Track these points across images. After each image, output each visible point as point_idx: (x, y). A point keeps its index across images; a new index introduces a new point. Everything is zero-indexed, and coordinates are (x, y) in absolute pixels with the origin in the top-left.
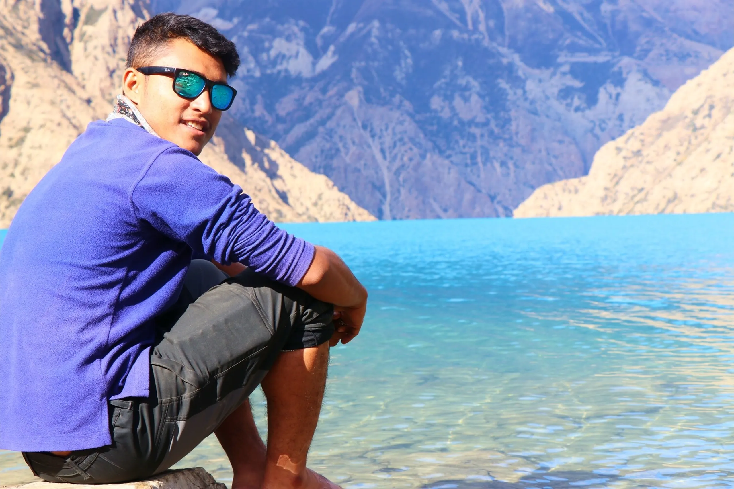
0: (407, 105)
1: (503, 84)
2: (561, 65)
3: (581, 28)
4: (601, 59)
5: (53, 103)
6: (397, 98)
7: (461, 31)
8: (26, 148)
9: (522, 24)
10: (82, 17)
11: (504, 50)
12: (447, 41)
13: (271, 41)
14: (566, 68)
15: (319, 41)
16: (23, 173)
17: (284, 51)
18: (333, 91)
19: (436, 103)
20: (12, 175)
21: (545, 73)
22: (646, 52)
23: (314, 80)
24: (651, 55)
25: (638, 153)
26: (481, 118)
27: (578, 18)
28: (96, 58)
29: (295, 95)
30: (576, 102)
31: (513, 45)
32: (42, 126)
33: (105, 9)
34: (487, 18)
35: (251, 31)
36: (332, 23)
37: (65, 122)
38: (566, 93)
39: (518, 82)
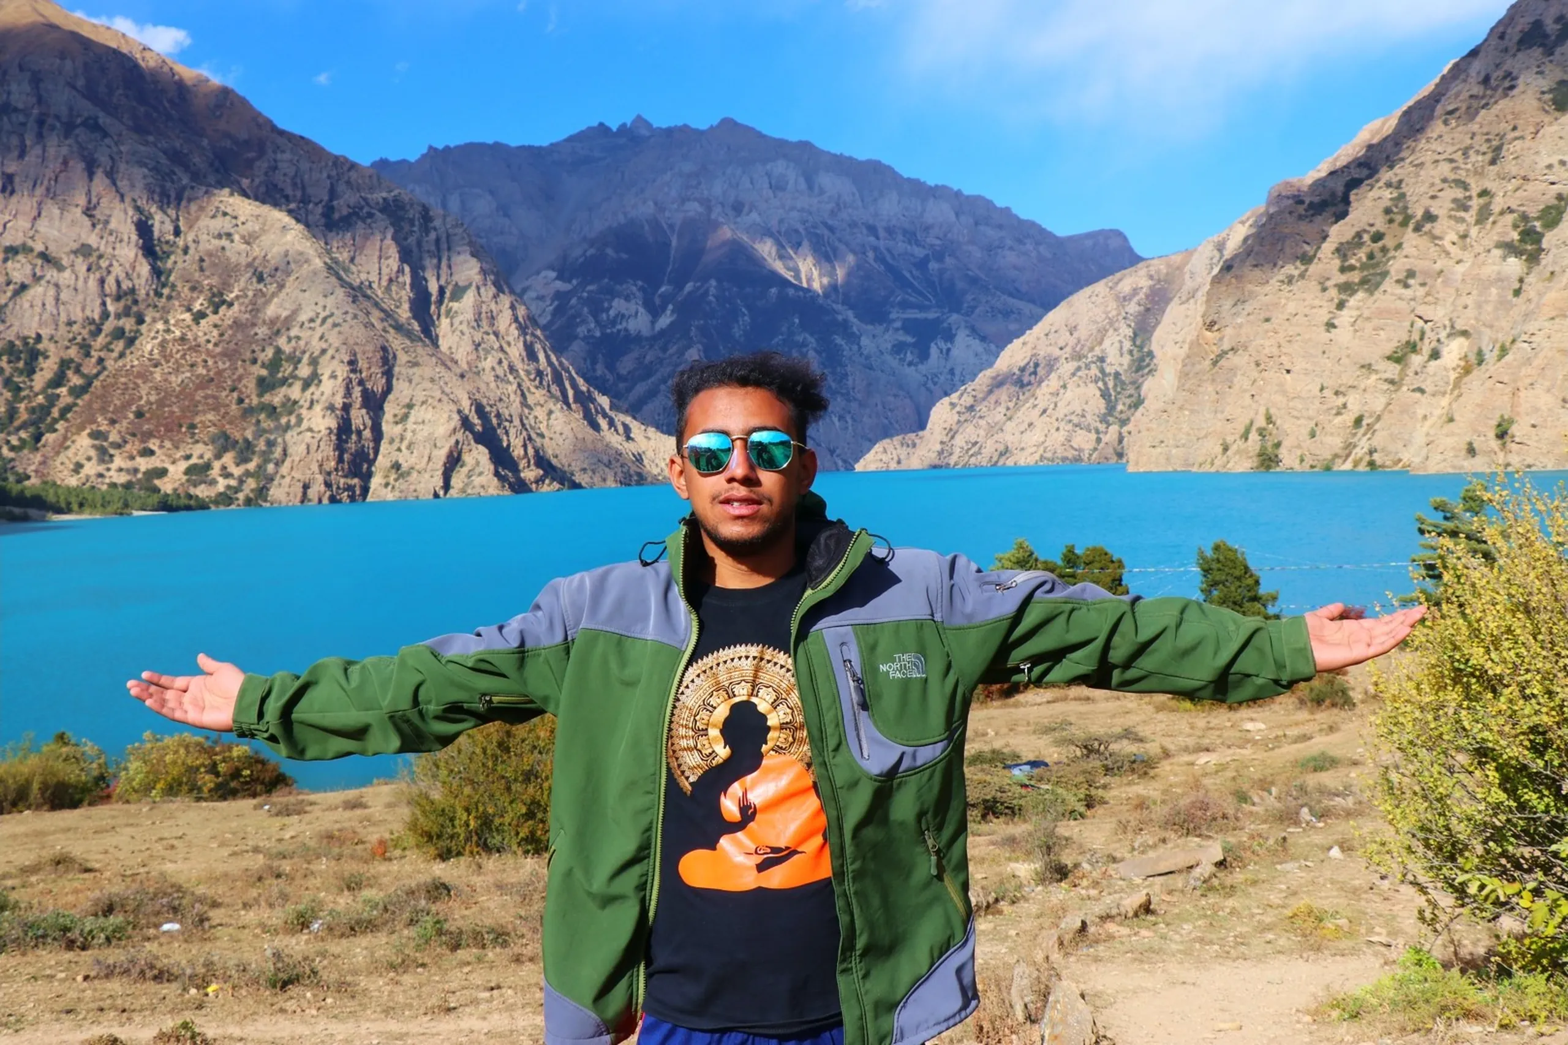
1: (839, 340)
2: (894, 321)
3: (911, 285)
4: (931, 315)
5: (432, 380)
8: (410, 425)
9: (855, 282)
10: (448, 295)
11: (838, 307)
12: (783, 299)
13: (610, 301)
14: (898, 324)
15: (657, 301)
16: (409, 447)
17: (624, 311)
18: (672, 350)
20: (399, 450)
21: (879, 330)
22: (972, 309)
23: (653, 338)
24: (977, 311)
25: (971, 408)
27: (908, 275)
28: (462, 333)
29: (635, 354)
30: (909, 357)
31: (846, 303)
32: (423, 403)
33: (470, 285)
34: (821, 275)
35: (589, 292)
36: (670, 282)
37: (445, 398)
38: (899, 348)
39: (853, 338)
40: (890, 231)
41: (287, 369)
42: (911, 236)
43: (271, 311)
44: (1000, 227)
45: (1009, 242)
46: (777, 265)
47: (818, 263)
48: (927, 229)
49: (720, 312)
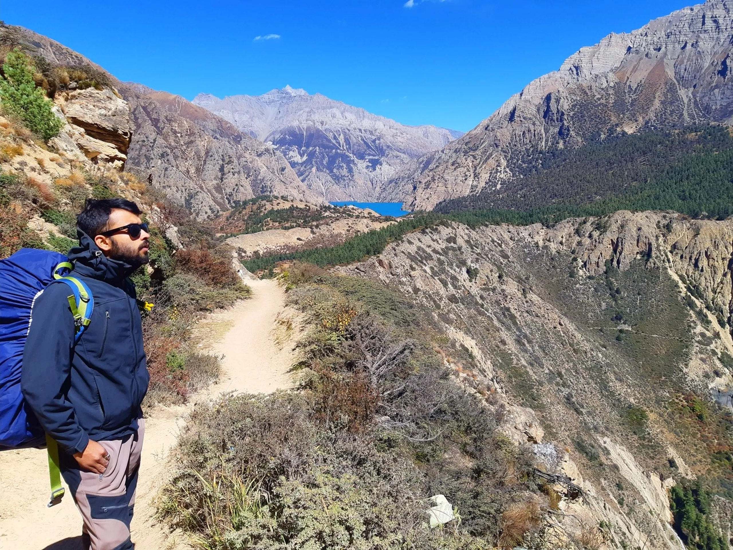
0: (327, 171)
1: (352, 165)
2: (366, 159)
3: (371, 148)
4: (376, 158)
6: (325, 170)
7: (341, 150)
9: (356, 147)
11: (351, 155)
12: (337, 153)
13: (289, 152)
15: (302, 152)
17: (293, 155)
18: (308, 167)
19: (335, 170)
21: (362, 161)
22: (388, 155)
23: (302, 164)
26: (347, 175)
27: (370, 145)
29: (297, 168)
30: (370, 170)
31: (353, 153)
34: (346, 145)
35: (282, 149)
36: (305, 147)
38: (367, 167)
39: (355, 164)
40: (365, 131)
41: (265, 189)
42: (371, 133)
43: (259, 177)
44: (396, 129)
45: (399, 134)
46: (334, 141)
47: (345, 141)
48: (376, 130)
49: (320, 157)
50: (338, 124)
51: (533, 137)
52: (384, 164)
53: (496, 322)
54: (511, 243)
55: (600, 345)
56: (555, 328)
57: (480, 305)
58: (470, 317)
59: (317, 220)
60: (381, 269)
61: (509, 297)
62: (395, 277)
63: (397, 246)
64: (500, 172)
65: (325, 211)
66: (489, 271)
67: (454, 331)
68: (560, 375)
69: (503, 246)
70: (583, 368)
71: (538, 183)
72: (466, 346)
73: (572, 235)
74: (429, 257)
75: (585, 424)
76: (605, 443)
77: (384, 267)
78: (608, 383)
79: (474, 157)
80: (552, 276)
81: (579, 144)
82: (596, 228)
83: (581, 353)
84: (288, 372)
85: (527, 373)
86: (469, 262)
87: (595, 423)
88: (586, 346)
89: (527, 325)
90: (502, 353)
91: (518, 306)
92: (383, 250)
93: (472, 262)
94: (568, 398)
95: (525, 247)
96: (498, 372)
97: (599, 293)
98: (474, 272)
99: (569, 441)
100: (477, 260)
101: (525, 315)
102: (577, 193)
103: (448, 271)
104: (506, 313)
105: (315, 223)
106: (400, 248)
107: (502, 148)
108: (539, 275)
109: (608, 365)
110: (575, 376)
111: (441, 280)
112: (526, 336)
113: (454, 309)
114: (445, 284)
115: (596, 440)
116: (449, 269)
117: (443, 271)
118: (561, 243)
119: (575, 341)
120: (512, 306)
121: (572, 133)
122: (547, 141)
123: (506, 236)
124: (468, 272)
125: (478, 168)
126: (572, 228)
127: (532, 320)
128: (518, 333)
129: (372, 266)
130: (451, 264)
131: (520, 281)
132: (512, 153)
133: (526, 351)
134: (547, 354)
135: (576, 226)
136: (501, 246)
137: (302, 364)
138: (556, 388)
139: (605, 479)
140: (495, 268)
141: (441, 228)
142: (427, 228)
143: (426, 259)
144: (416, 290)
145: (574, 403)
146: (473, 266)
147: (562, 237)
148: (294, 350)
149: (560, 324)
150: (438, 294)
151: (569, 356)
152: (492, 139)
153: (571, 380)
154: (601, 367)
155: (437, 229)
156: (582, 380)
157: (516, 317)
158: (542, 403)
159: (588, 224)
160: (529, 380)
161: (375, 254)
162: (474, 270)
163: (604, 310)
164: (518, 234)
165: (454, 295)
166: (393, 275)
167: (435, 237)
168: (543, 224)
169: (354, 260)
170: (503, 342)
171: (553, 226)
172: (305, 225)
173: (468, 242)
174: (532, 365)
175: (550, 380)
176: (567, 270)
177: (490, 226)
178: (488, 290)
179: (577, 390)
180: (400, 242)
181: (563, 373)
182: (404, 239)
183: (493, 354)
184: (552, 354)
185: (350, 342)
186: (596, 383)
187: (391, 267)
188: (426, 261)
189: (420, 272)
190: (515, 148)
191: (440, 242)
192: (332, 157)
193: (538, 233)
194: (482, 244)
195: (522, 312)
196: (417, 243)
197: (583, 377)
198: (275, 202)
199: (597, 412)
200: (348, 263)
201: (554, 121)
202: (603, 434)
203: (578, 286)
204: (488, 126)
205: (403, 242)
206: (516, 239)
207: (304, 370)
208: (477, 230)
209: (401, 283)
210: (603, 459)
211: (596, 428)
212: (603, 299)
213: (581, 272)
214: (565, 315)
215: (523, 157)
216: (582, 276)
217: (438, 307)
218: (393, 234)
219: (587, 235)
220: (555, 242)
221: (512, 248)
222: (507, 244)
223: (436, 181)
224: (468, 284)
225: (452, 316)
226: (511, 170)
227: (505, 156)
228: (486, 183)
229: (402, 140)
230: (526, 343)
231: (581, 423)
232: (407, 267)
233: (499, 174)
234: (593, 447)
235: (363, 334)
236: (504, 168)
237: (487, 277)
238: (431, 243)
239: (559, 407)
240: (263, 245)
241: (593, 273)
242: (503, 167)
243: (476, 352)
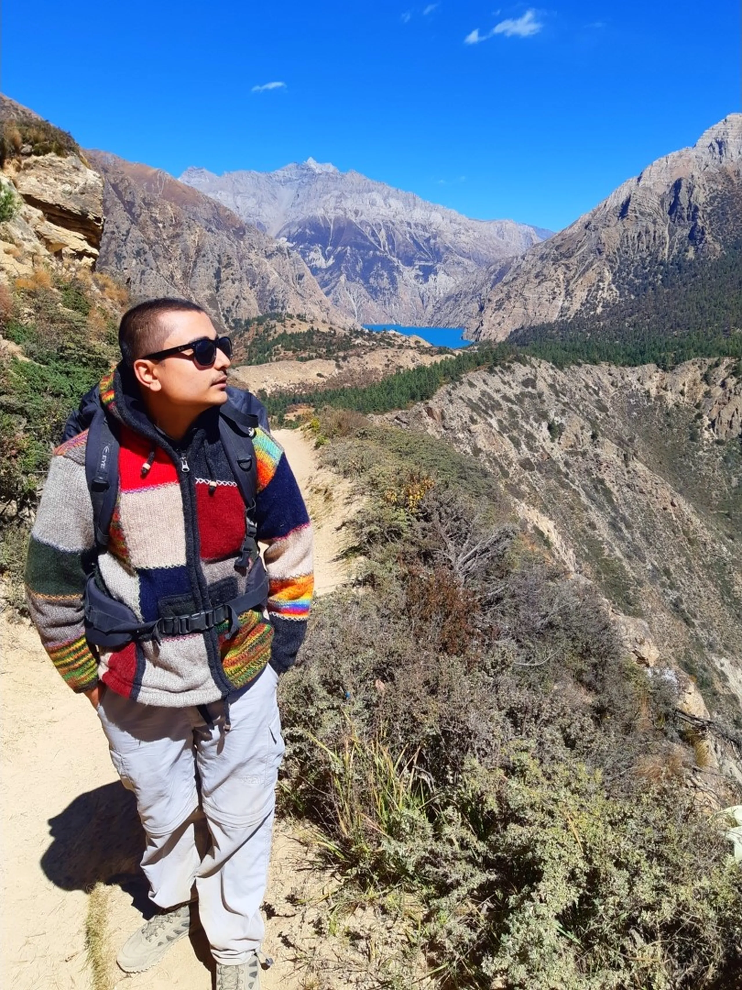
0: (361, 281)
1: (395, 274)
2: (415, 265)
3: (423, 250)
4: (430, 264)
6: (357, 279)
7: (380, 251)
9: (402, 248)
11: (395, 259)
12: (375, 256)
13: (309, 253)
14: (417, 267)
15: (327, 253)
17: (315, 257)
18: (335, 275)
19: (372, 280)
21: (410, 269)
22: (446, 261)
23: (327, 270)
24: (447, 263)
26: (387, 287)
27: (422, 245)
30: (421, 281)
31: (398, 257)
34: (389, 245)
35: (300, 248)
36: (331, 245)
38: (417, 277)
39: (400, 273)
40: (416, 225)
42: (424, 228)
43: (268, 287)
44: (460, 224)
45: (463, 231)
46: (372, 239)
47: (388, 239)
48: (431, 225)
49: (352, 260)
50: (378, 214)
51: (652, 241)
52: (441, 273)
53: (584, 499)
54: (612, 390)
55: (726, 535)
56: (665, 509)
57: (563, 474)
58: (549, 490)
59: (345, 350)
60: (429, 420)
61: (605, 464)
62: (449, 431)
63: (453, 389)
64: (603, 289)
65: (356, 337)
66: (578, 428)
67: (526, 508)
68: (667, 572)
69: (601, 394)
70: (700, 566)
71: (655, 307)
72: (541, 528)
73: (698, 382)
74: (497, 406)
75: (697, 639)
76: (722, 665)
77: (434, 418)
78: (733, 586)
79: (568, 267)
80: (665, 438)
81: (717, 254)
82: (733, 374)
83: (698, 545)
84: (334, 560)
85: (622, 567)
86: (552, 415)
87: (711, 639)
88: (707, 536)
89: (627, 504)
90: (590, 541)
91: (617, 477)
92: (433, 393)
93: (556, 415)
94: (676, 604)
95: (631, 396)
96: (583, 566)
97: (730, 465)
98: (557, 429)
99: (674, 660)
100: (563, 412)
101: (625, 489)
102: (709, 324)
103: (523, 426)
104: (599, 487)
105: (341, 354)
106: (457, 392)
107: (607, 256)
108: (647, 437)
109: (734, 562)
110: (687, 575)
111: (512, 439)
112: (623, 519)
113: (527, 478)
114: (517, 444)
115: (710, 662)
116: (524, 424)
117: (515, 425)
118: (682, 393)
119: (692, 528)
120: (608, 478)
121: (708, 237)
122: (671, 247)
123: (606, 380)
124: (550, 428)
125: (571, 283)
126: (699, 372)
127: (634, 497)
128: (613, 514)
129: (418, 416)
130: (526, 417)
131: (620, 442)
132: (621, 263)
133: (622, 539)
134: (651, 544)
135: (704, 370)
136: (597, 394)
137: (355, 550)
138: (661, 590)
139: (719, 713)
140: (587, 424)
141: (516, 366)
142: (496, 365)
143: (493, 408)
144: (477, 451)
145: (684, 611)
146: (558, 420)
147: (684, 385)
148: (338, 529)
149: (673, 504)
150: (506, 457)
151: (681, 548)
152: (594, 241)
153: (682, 580)
154: (725, 565)
155: (509, 367)
156: (697, 581)
157: (611, 493)
158: (640, 610)
159: (722, 367)
160: (625, 578)
161: (422, 400)
162: (558, 426)
163: (735, 488)
164: (623, 378)
165: (528, 459)
166: (446, 429)
167: (506, 379)
168: (658, 365)
169: (393, 407)
170: (592, 526)
171: (673, 368)
172: (328, 356)
173: (552, 386)
174: (629, 557)
175: (653, 579)
176: (688, 430)
177: (584, 365)
178: (576, 453)
179: (689, 594)
180: (458, 383)
181: (671, 570)
182: (464, 380)
183: (577, 541)
184: (658, 544)
185: (423, 524)
186: (716, 586)
187: (443, 418)
188: (493, 411)
189: (483, 426)
190: (626, 256)
191: (513, 385)
192: (368, 261)
193: (650, 377)
194: (571, 390)
195: (621, 486)
196: (481, 386)
197: (699, 577)
198: (288, 323)
199: (715, 624)
200: (386, 411)
201: (683, 219)
202: (721, 654)
203: (701, 453)
204: (589, 223)
205: (461, 383)
206: (620, 385)
207: (359, 558)
208: (566, 369)
209: (457, 440)
210: (718, 686)
211: (711, 646)
212: (734, 473)
213: (706, 435)
214: (680, 492)
215: (636, 269)
216: (707, 440)
217: (506, 474)
218: (449, 373)
219: (719, 382)
220: (673, 391)
221: (613, 398)
222: (606, 392)
223: (512, 300)
224: (548, 445)
225: (524, 488)
226: (618, 287)
227: (611, 267)
228: (582, 304)
229: (466, 240)
230: (623, 528)
231: (691, 637)
232: (466, 419)
233: (600, 292)
234: (705, 670)
235: (443, 514)
236: (609, 285)
237: (576, 436)
238: (501, 386)
239: (664, 616)
240: (272, 382)
241: (723, 437)
242: (606, 283)
243: (555, 538)
